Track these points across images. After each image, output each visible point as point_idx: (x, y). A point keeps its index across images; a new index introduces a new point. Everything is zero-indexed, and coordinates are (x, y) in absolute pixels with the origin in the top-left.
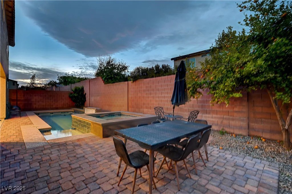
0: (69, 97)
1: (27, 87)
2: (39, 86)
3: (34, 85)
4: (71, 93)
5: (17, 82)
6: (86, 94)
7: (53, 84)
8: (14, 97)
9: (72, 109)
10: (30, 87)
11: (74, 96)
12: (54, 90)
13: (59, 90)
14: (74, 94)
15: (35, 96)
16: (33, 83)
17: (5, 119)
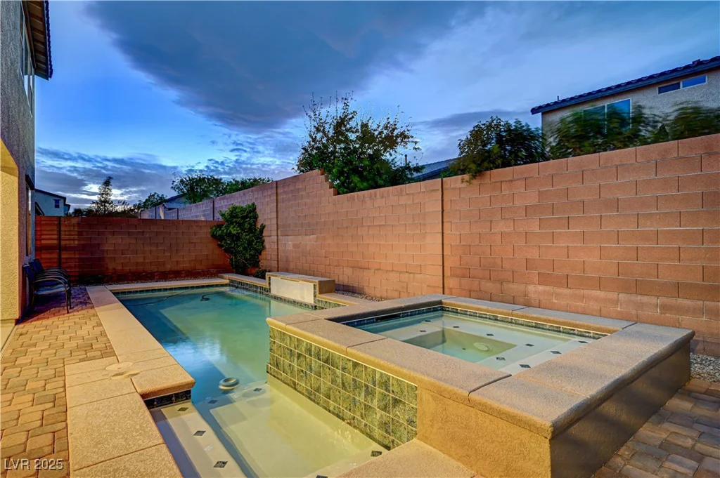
0: (214, 236)
1: (90, 211)
2: (120, 208)
3: (107, 205)
4: (220, 226)
5: (64, 199)
6: (263, 227)
7: (154, 202)
8: (50, 239)
9: (222, 278)
10: (97, 211)
11: (229, 235)
12: (163, 218)
13: (176, 218)
14: (227, 227)
15: (113, 233)
16: (106, 202)
17: (18, 322)
